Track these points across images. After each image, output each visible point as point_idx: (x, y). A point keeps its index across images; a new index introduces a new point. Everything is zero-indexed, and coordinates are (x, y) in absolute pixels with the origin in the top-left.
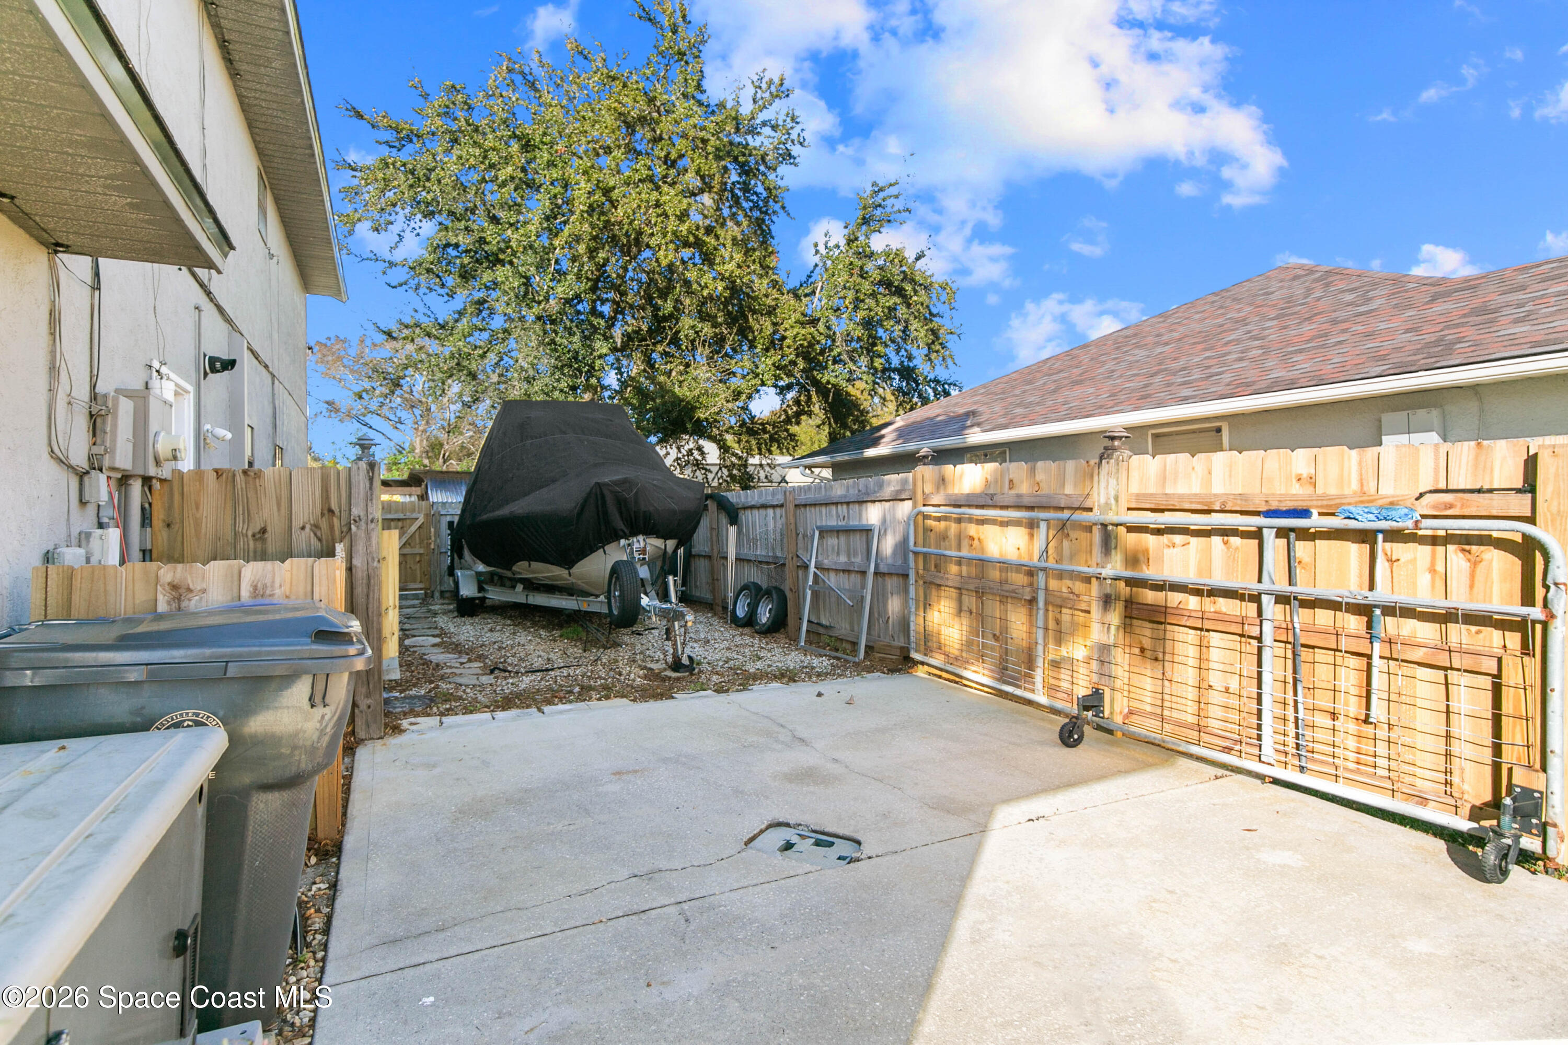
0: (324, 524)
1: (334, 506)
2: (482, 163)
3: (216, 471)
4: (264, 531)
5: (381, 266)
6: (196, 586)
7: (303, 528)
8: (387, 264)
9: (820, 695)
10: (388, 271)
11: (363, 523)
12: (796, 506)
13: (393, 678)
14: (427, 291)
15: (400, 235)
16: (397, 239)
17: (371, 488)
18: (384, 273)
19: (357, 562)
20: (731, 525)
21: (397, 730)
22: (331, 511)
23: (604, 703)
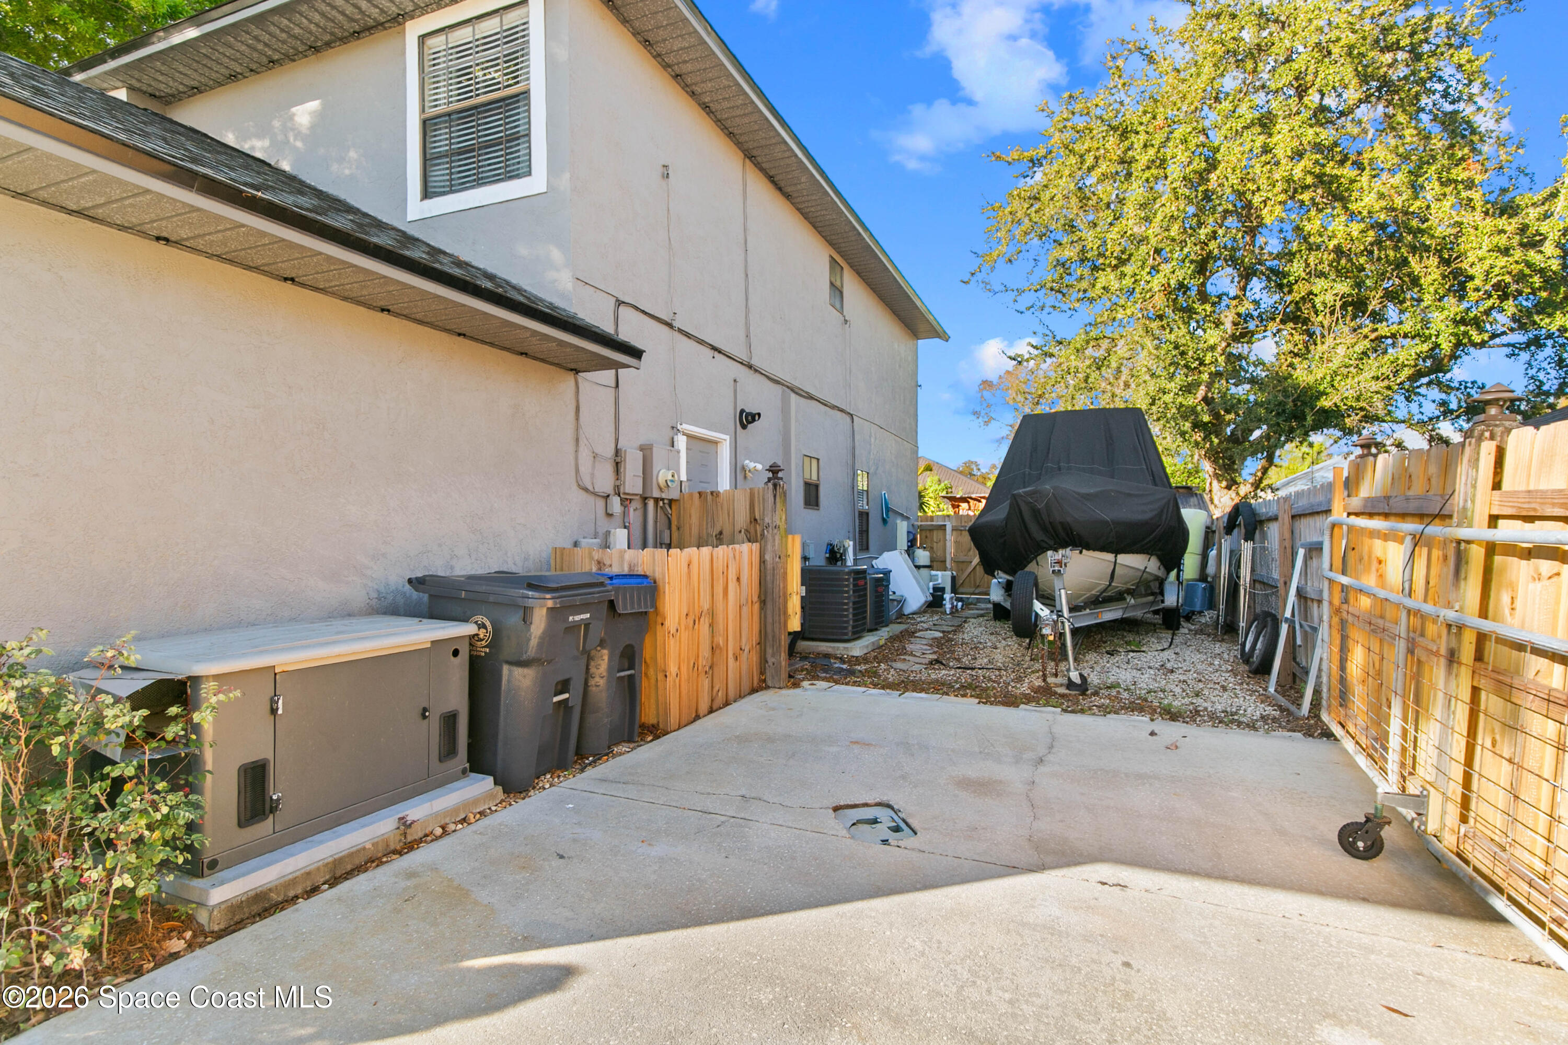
0: (752, 531)
1: (757, 517)
2: (1080, 169)
3: (700, 493)
4: (721, 533)
5: (1012, 295)
6: (608, 562)
7: (740, 532)
8: (1016, 293)
9: (1152, 734)
10: (1018, 298)
11: (770, 529)
12: (1293, 517)
13: (855, 654)
14: (1051, 310)
15: (1035, 260)
16: (1033, 263)
17: (775, 503)
18: (1016, 301)
19: (768, 557)
20: (1246, 540)
21: (796, 685)
22: (755, 520)
23: (960, 699)
